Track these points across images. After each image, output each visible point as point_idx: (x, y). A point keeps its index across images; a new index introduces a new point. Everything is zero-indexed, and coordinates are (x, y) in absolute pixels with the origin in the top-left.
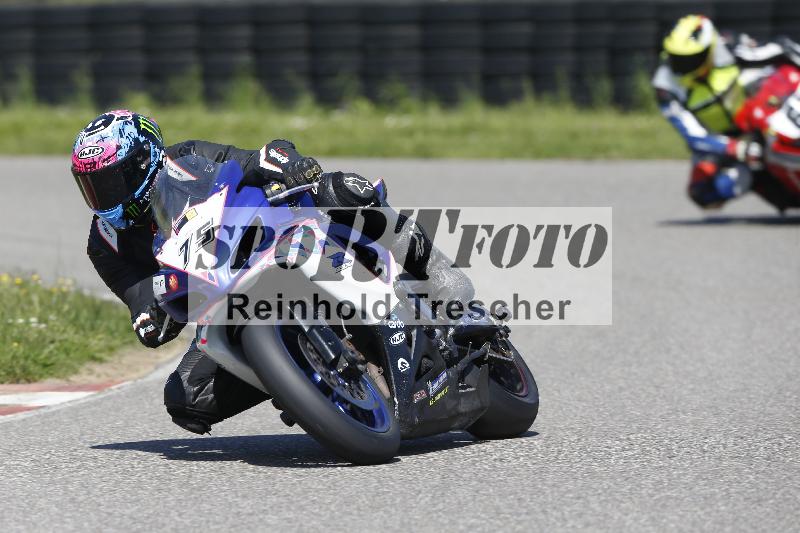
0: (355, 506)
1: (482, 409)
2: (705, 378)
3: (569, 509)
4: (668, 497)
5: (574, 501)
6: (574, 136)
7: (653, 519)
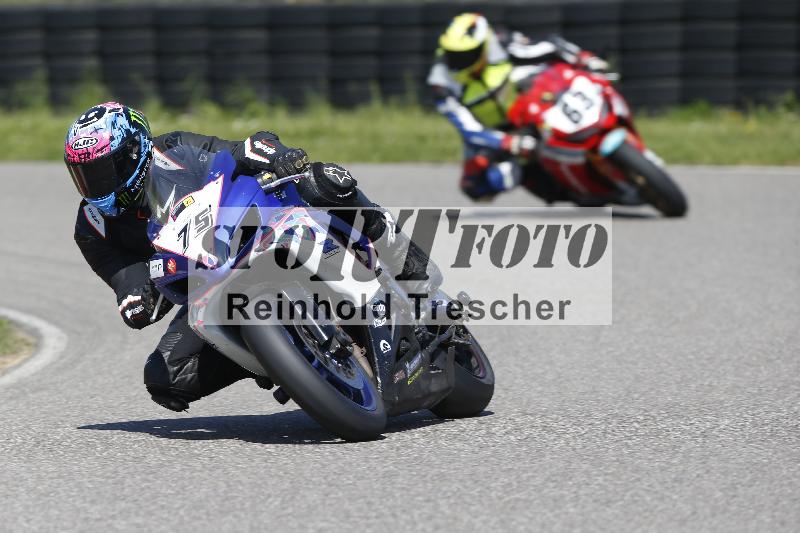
0: (204, 511)
1: (448, 389)
2: (554, 380)
3: (419, 512)
4: (518, 500)
5: (424, 504)
6: (422, 139)
7: (502, 521)
